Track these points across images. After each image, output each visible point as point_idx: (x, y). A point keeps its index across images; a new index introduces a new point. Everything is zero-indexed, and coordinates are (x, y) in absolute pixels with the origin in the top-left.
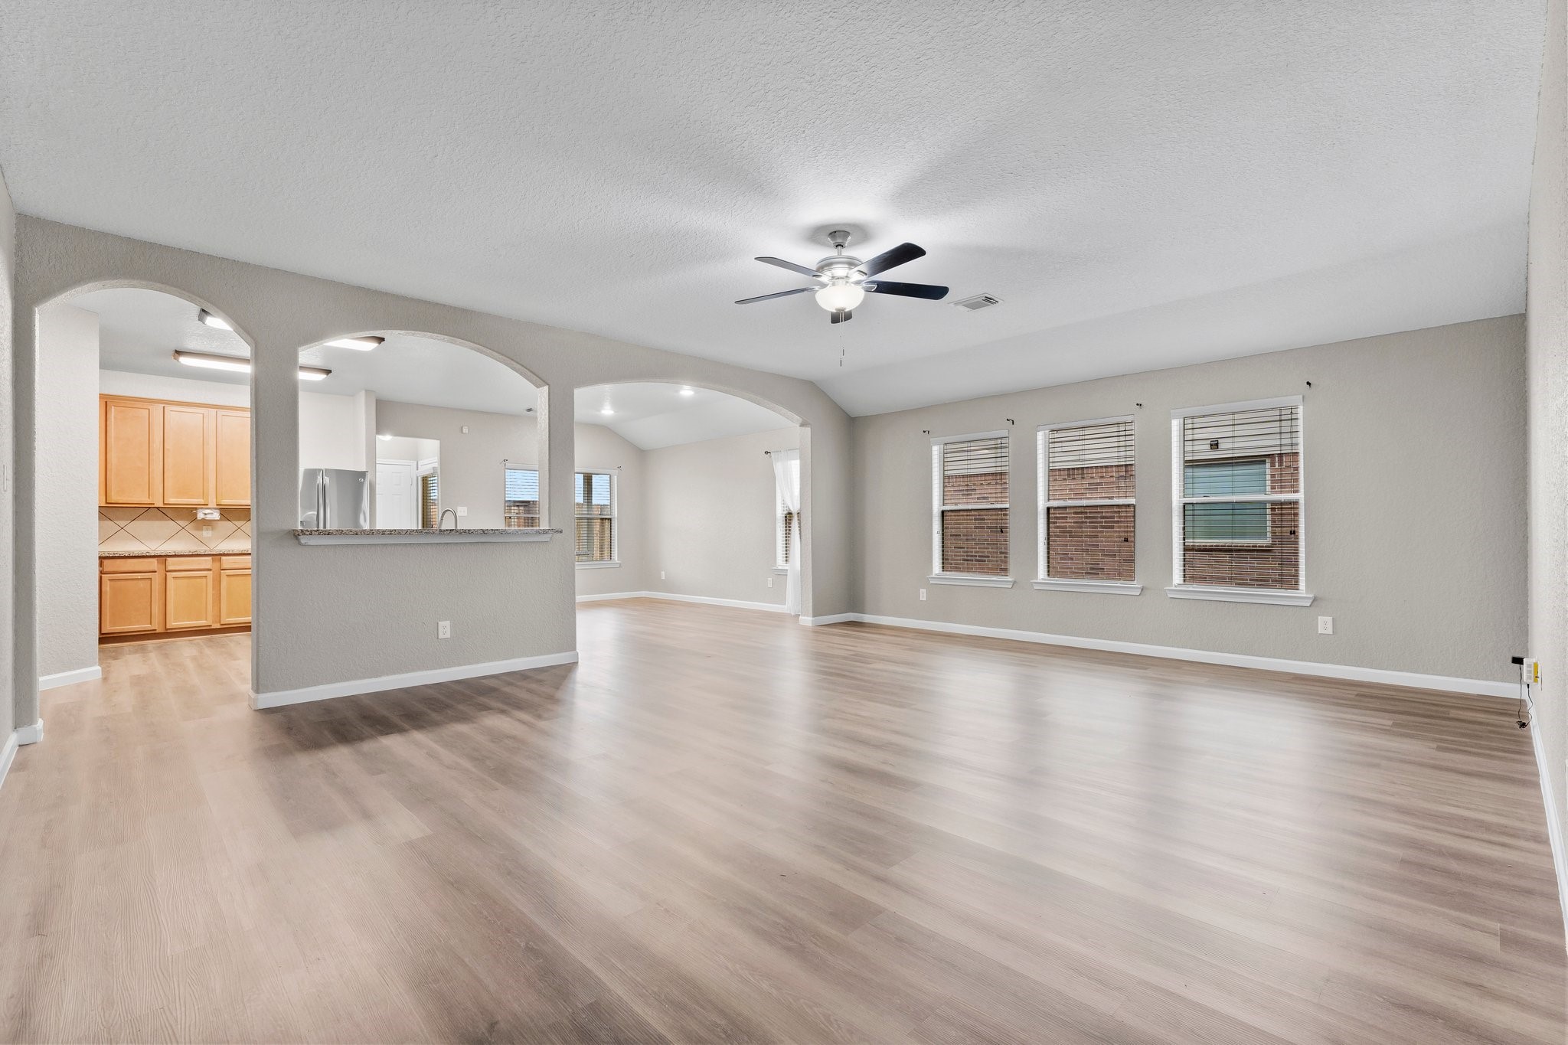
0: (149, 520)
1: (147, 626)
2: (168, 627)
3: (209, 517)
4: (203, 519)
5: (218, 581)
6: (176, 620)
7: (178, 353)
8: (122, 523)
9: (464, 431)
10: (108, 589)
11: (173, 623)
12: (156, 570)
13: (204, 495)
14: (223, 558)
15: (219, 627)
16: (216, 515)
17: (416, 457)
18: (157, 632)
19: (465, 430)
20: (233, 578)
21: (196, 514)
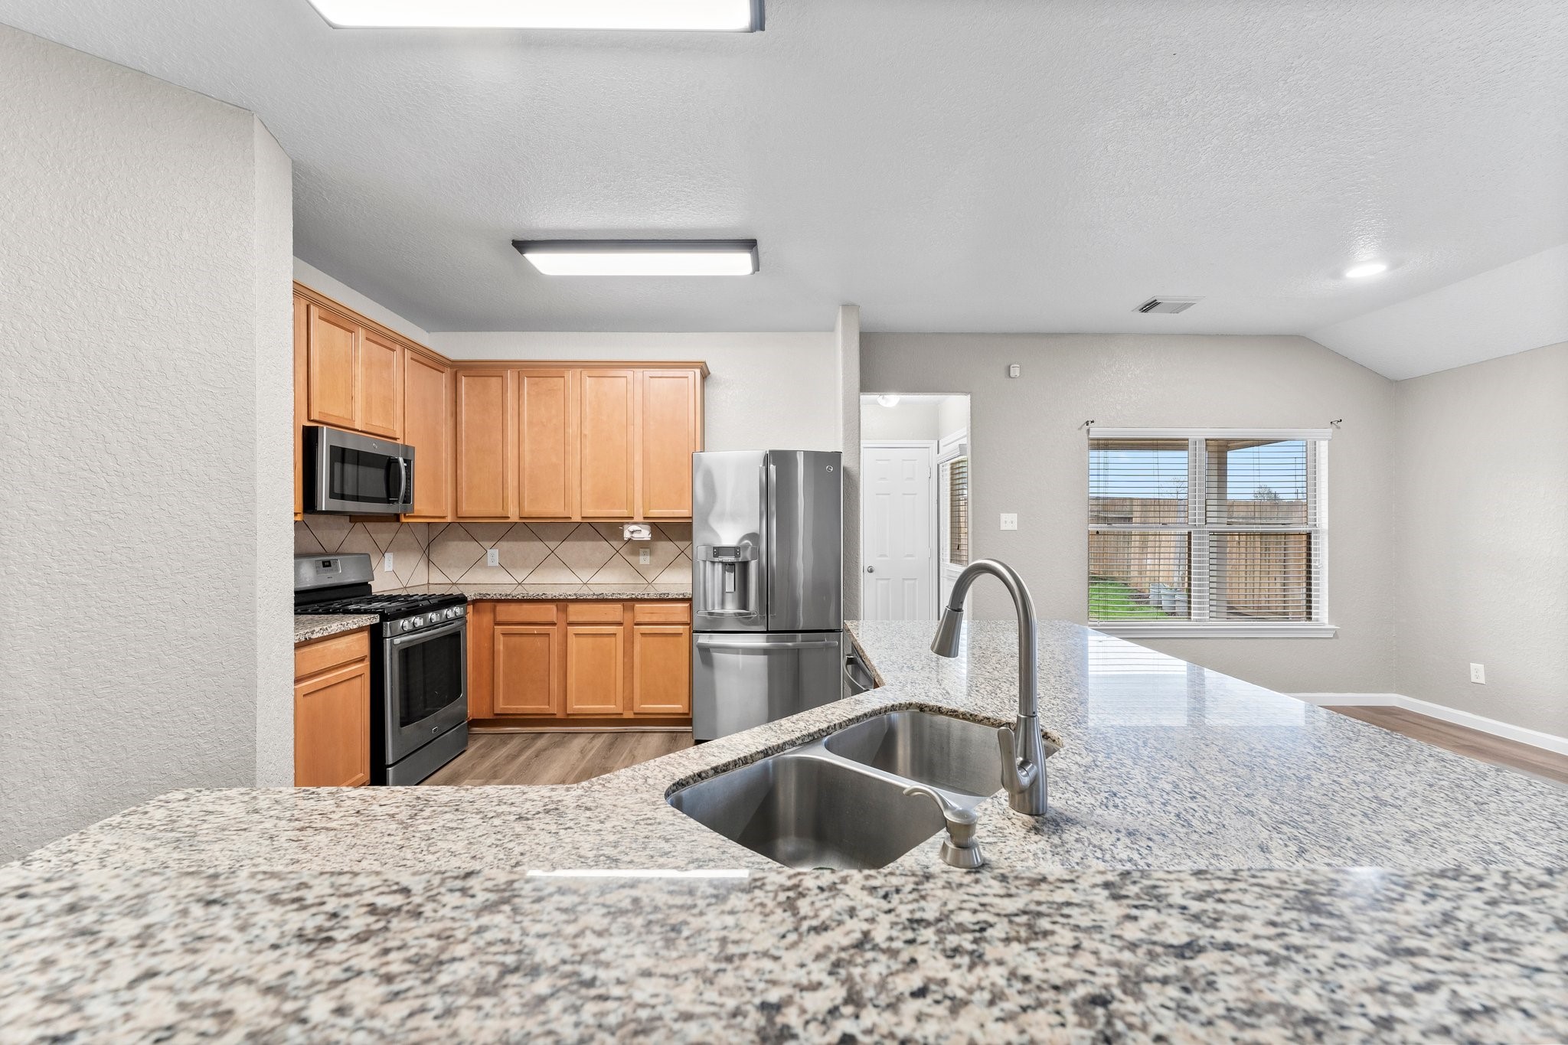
0: (579, 540)
1: (544, 708)
2: (568, 712)
3: (636, 536)
4: (630, 539)
5: (629, 641)
6: (579, 701)
7: (521, 246)
8: (552, 545)
9: (1012, 375)
10: (501, 648)
11: (576, 707)
12: (555, 620)
13: (630, 503)
14: (638, 606)
15: (632, 716)
16: (645, 534)
17: (935, 433)
18: (557, 717)
19: (1015, 371)
20: (650, 639)
21: (622, 531)
